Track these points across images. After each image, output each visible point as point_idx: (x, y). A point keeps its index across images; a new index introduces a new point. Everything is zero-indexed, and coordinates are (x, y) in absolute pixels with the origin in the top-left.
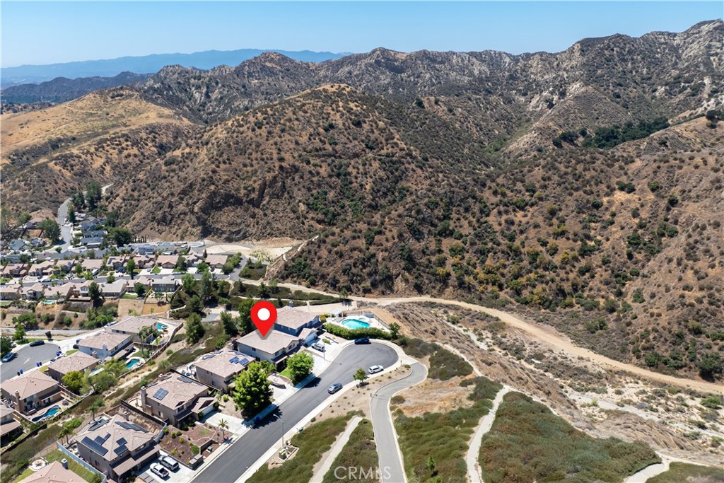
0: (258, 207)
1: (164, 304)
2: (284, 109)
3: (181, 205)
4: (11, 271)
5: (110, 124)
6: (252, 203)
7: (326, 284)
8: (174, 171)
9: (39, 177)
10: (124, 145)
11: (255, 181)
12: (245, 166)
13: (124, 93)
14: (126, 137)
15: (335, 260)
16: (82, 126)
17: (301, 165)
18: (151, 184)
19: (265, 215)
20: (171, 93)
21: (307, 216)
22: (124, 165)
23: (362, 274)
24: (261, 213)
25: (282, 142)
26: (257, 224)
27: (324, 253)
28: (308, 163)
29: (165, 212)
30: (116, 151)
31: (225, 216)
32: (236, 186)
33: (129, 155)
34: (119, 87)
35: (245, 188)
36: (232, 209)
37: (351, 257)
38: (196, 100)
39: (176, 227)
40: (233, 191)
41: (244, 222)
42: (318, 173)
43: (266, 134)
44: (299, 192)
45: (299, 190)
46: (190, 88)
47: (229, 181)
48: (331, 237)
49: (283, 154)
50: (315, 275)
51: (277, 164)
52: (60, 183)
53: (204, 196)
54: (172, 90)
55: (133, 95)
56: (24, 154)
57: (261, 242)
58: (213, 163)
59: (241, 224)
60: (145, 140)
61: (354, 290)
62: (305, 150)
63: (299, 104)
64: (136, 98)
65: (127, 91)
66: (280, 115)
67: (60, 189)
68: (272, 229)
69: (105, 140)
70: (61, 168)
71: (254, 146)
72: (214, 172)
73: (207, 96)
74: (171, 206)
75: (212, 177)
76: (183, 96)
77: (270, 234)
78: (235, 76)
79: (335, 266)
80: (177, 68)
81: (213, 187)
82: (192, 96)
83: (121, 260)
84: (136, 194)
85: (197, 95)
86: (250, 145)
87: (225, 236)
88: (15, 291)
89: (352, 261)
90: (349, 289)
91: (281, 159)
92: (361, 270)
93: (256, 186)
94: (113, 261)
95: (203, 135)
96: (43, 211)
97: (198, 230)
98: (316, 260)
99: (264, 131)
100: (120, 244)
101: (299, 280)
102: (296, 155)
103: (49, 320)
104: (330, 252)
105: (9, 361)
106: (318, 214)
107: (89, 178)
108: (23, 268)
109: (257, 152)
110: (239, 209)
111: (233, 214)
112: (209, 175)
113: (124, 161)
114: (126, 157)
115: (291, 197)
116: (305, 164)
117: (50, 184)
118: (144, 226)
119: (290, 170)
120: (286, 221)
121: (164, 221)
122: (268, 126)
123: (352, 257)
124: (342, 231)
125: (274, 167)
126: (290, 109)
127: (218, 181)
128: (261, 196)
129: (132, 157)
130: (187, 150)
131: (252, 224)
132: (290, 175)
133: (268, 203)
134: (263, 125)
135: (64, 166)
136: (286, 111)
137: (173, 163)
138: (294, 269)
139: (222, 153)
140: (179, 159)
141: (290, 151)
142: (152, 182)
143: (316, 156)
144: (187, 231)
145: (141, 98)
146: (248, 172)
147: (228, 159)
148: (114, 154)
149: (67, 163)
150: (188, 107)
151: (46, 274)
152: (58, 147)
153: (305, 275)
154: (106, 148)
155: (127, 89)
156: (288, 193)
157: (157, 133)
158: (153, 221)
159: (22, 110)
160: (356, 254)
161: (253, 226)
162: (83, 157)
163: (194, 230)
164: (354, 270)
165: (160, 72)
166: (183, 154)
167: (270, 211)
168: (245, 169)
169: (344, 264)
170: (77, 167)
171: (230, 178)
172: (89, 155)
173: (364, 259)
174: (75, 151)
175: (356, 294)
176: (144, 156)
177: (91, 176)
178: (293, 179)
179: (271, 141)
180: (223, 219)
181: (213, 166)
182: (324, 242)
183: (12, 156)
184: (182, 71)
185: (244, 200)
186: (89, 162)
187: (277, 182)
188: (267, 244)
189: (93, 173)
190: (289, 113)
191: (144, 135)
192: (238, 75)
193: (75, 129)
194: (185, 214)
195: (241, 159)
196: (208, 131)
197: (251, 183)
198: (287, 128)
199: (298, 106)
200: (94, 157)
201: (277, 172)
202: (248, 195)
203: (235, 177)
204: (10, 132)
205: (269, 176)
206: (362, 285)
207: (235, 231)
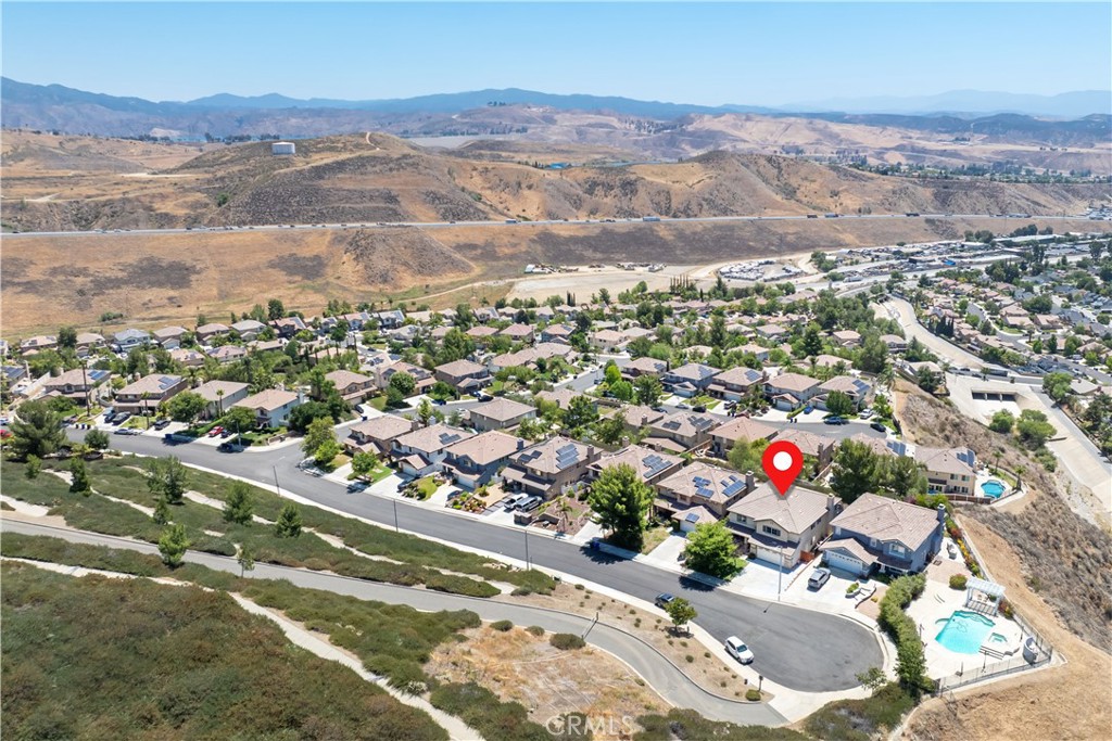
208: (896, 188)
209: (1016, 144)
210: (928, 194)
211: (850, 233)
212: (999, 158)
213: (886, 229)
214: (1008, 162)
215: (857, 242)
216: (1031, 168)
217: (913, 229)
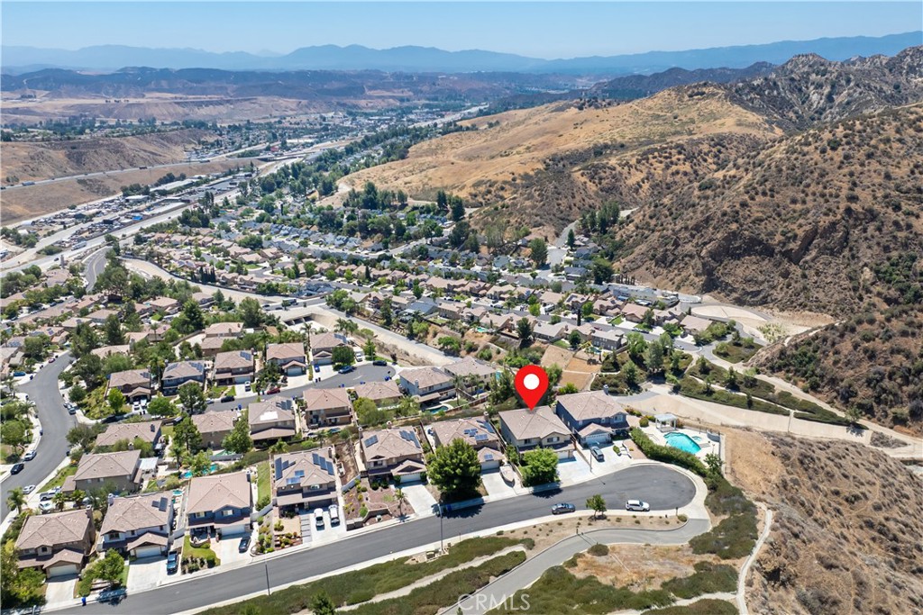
0: (797, 263)
1: (595, 362)
2: (883, 123)
3: (690, 244)
4: (471, 288)
5: (673, 130)
6: (787, 254)
7: (835, 394)
8: (707, 198)
9: (556, 188)
10: (674, 159)
11: (801, 226)
12: (794, 201)
13: (707, 91)
14: (679, 149)
15: (861, 361)
16: (640, 130)
17: (883, 210)
18: (674, 212)
19: (804, 276)
20: (775, 93)
21: (872, 289)
22: (667, 184)
23: (899, 392)
24: (799, 272)
25: (861, 173)
26: (787, 288)
27: (846, 346)
28: (897, 208)
29: (667, 250)
30: (663, 166)
31: (743, 268)
32: (770, 228)
33: (677, 173)
34: (702, 83)
35: (783, 234)
36: (755, 260)
37: (887, 363)
38: (812, 105)
39: (676, 272)
40: (763, 235)
41: (768, 282)
42: (909, 226)
43: (842, 158)
44: (869, 251)
45: (869, 247)
46: (807, 88)
47: (762, 221)
48: (866, 325)
49: (858, 191)
50: (822, 377)
51: (843, 206)
52: (578, 198)
53: (719, 236)
54: (778, 89)
55: (718, 93)
56: (562, 159)
57: (786, 313)
58: (747, 192)
59: (763, 282)
60: (705, 154)
61: (878, 415)
62: (898, 188)
63: (912, 117)
64: (720, 97)
65: (711, 89)
66: (873, 132)
67: (575, 205)
68: (807, 298)
69: (652, 151)
70: (587, 181)
71: (816, 175)
72: (744, 205)
73: (830, 98)
74: (676, 244)
75: (737, 212)
76: (794, 98)
77: (803, 306)
78: (886, 71)
79: (858, 369)
80: (811, 58)
81: (734, 226)
82: (807, 98)
83: (583, 299)
84: (653, 222)
85: (815, 97)
86: (812, 172)
87: (735, 295)
88: (456, 310)
89: (889, 368)
90: (869, 411)
91: (853, 199)
92: (900, 386)
93: (801, 233)
94: (574, 299)
95: (759, 154)
96: (545, 228)
97: (699, 281)
98: (831, 354)
99: (838, 155)
100: (599, 282)
101: (795, 378)
102: (880, 194)
103: (471, 349)
104: (856, 346)
105: (344, 373)
106: (889, 289)
107: (618, 195)
108: (484, 288)
109: (818, 183)
110: (767, 261)
111: (754, 267)
112: (734, 209)
113: (669, 179)
114: (673, 174)
115: (853, 257)
116: (890, 210)
117: (566, 197)
118: (640, 263)
119: (862, 216)
120: (833, 290)
121: (664, 261)
122: (847, 147)
123: (890, 363)
124: (888, 320)
125: (838, 208)
126: (894, 124)
127: (746, 219)
128: (805, 248)
129: (680, 175)
130: (733, 172)
131: (780, 286)
132: (861, 224)
133: (813, 260)
134: (840, 145)
135: (592, 178)
136: (886, 127)
137: (709, 188)
138: (795, 361)
139: (766, 181)
140: (719, 183)
141: (872, 188)
142: (676, 209)
143: (915, 198)
144: (687, 279)
145: (726, 99)
146: (795, 211)
147: (771, 190)
148: (658, 169)
149: (596, 174)
150: (796, 113)
151: (503, 299)
152: (601, 153)
153: (806, 373)
154: (651, 161)
155: (711, 85)
156: (851, 249)
157: (723, 147)
158: (651, 260)
159: (605, 106)
160: (898, 360)
161: (781, 289)
162: (619, 169)
163: (697, 280)
164: (886, 383)
165: (787, 64)
166: (725, 176)
167: (813, 272)
168: (792, 206)
169: (872, 369)
170: (607, 181)
171: (765, 217)
172: (626, 168)
173: (909, 370)
174: (613, 161)
175: (879, 420)
176: (697, 175)
177: (621, 194)
178: (865, 230)
179: (845, 170)
180: (739, 271)
181: (746, 197)
182: (853, 330)
183: (548, 161)
184: (815, 63)
185: (776, 251)
186: (624, 176)
187: (836, 231)
188: (793, 318)
189: (625, 191)
190: (890, 131)
191: (705, 148)
192: (890, 70)
193: (629, 134)
194: (692, 257)
195: (791, 192)
196: (768, 149)
197: (795, 227)
198: (879, 153)
199: (910, 120)
200: (633, 170)
201: (839, 217)
202: (784, 244)
203: (774, 215)
204: (561, 133)
205: (825, 221)
206: (893, 410)
207: (752, 292)
208: (32, 154)
209: (78, 98)
210: (61, 156)
211: (16, 203)
212: (72, 112)
213: (49, 195)
214: (81, 116)
215: (28, 211)
216: (104, 119)
217: (71, 192)
